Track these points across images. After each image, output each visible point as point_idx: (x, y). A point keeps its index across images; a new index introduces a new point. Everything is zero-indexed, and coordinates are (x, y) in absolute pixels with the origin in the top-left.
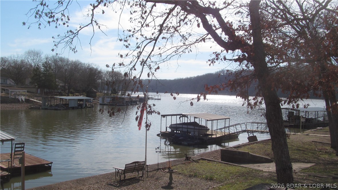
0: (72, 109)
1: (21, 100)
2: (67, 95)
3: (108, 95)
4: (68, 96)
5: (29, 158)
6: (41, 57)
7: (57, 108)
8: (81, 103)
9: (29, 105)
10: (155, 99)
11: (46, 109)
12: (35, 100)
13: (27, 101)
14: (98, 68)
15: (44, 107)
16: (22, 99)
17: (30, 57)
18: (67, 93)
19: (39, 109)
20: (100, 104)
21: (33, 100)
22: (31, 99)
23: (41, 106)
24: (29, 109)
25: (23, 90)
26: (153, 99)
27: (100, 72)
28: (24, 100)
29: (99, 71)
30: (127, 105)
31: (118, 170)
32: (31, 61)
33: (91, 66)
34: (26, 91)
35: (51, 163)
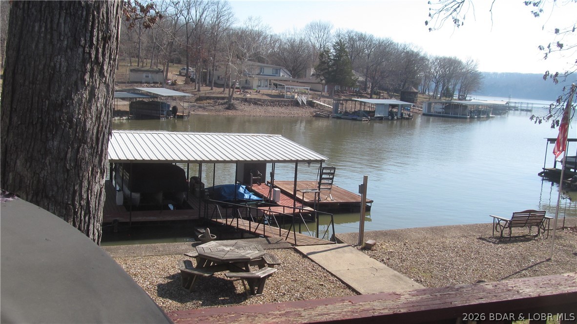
0: (380, 120)
1: (300, 103)
2: (369, 96)
3: (435, 98)
4: (371, 98)
5: (336, 191)
6: (330, 34)
7: (355, 116)
8: (395, 110)
9: (312, 110)
10: (522, 110)
11: (338, 118)
12: (321, 103)
13: (311, 104)
14: (420, 51)
15: (335, 115)
16: (302, 101)
17: (312, 34)
18: (370, 93)
19: (328, 117)
20: (424, 115)
21: (319, 103)
22: (315, 101)
23: (331, 112)
24: (314, 116)
25: (305, 86)
26: (517, 110)
27: (423, 59)
28: (305, 103)
29: (422, 57)
30: (472, 118)
31: (499, 220)
32: (315, 40)
33: (408, 48)
34: (309, 88)
35: (371, 202)
